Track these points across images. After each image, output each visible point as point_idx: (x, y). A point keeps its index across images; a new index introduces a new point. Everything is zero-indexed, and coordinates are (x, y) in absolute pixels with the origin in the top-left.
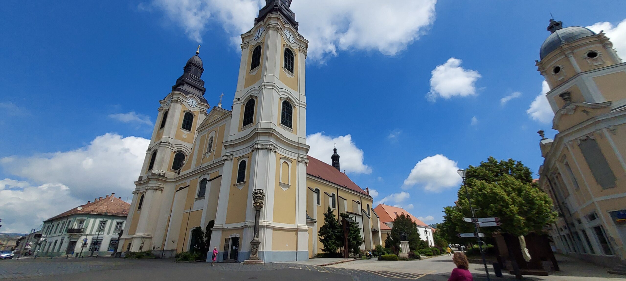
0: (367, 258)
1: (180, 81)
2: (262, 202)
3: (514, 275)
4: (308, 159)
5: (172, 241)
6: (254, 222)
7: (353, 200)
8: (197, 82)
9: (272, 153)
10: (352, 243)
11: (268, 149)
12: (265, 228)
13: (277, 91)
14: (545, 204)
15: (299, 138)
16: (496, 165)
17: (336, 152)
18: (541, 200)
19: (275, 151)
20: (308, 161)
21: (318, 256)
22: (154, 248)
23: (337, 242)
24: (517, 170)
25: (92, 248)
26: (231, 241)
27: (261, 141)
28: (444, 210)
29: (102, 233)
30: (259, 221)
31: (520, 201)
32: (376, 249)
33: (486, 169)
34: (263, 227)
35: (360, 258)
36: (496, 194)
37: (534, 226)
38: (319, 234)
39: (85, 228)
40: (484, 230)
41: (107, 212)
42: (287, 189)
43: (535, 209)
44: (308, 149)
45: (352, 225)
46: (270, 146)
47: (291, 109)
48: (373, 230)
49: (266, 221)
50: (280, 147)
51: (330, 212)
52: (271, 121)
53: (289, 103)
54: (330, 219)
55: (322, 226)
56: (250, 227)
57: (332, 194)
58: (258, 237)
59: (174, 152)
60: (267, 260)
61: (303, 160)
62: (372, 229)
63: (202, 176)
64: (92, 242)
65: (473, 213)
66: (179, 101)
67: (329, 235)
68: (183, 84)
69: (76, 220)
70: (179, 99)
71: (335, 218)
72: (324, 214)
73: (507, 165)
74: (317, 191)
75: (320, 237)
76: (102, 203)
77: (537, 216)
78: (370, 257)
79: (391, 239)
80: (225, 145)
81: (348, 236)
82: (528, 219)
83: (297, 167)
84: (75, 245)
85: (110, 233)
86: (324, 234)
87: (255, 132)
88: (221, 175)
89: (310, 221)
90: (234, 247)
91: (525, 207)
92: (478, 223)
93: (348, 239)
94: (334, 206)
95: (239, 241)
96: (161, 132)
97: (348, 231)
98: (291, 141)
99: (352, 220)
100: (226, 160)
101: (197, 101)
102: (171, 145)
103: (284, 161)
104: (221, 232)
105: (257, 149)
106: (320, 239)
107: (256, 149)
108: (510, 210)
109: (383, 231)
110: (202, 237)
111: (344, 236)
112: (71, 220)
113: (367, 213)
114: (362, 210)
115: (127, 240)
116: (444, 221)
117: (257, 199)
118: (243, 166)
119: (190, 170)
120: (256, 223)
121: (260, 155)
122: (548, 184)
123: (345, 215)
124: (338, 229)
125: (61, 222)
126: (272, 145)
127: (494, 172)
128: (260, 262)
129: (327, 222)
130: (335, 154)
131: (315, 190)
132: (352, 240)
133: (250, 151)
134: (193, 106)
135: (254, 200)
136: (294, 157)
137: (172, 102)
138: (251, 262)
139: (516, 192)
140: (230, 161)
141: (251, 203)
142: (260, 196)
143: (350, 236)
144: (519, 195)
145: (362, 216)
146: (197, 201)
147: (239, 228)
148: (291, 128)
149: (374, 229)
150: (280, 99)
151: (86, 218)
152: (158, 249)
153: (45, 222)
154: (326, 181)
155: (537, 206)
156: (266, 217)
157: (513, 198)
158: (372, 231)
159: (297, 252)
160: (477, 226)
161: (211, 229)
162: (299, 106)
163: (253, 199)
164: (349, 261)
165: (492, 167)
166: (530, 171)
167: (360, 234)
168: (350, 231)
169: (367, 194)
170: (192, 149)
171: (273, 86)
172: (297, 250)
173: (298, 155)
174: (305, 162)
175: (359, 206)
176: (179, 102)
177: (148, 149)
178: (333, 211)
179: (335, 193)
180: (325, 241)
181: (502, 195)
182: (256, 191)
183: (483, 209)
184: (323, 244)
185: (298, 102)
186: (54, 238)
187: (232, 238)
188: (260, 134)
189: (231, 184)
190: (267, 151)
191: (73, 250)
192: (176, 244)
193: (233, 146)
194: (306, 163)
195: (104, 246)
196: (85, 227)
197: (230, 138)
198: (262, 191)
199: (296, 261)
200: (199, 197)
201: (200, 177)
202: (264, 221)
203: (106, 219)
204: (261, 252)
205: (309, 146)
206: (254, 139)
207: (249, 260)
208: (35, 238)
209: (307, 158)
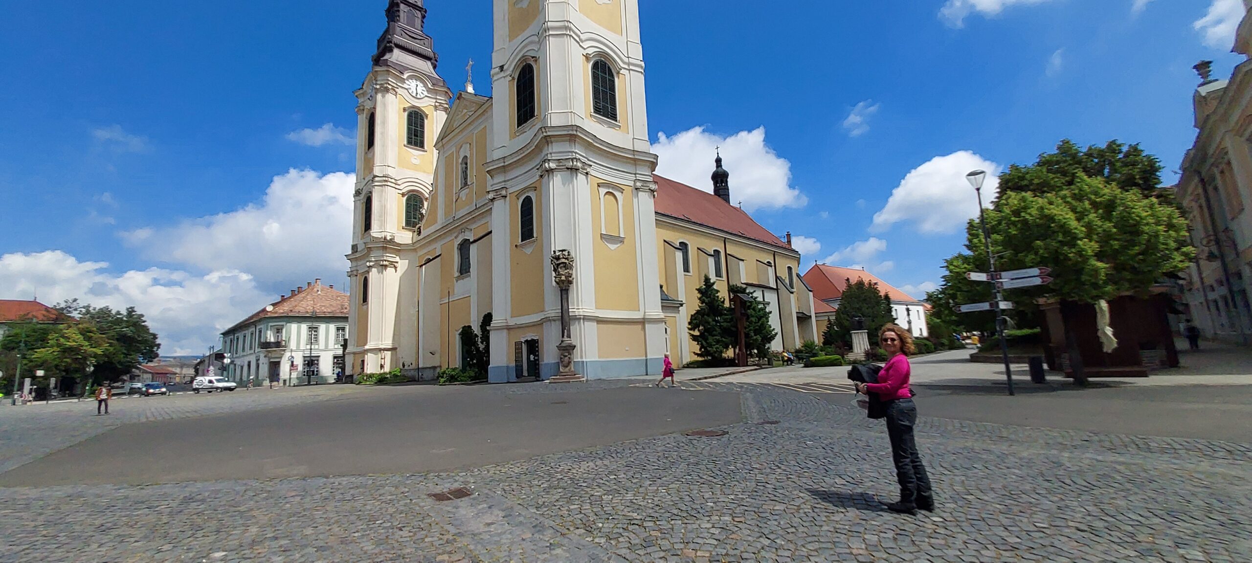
0: (783, 365)
1: (382, 46)
2: (569, 274)
3: (1072, 379)
4: (655, 182)
5: (431, 353)
6: (560, 311)
7: (757, 260)
8: (418, 41)
9: (581, 177)
10: (753, 340)
11: (571, 169)
12: (582, 321)
13: (578, 39)
14: (1165, 231)
15: (635, 140)
16: (1076, 160)
17: (721, 166)
18: (1158, 223)
19: (585, 171)
20: (657, 187)
21: (690, 366)
22: (404, 366)
23: (725, 338)
24: (1126, 165)
25: (306, 370)
26: (524, 347)
27: (555, 153)
28: (946, 264)
29: (317, 347)
30: (569, 309)
31: (1104, 231)
32: (803, 349)
33: (1049, 171)
34: (577, 319)
35: (770, 364)
36: (1051, 218)
37: (1130, 281)
38: (690, 327)
39: (287, 340)
40: (1011, 294)
41: (316, 312)
42: (618, 245)
43: (1140, 244)
44: (655, 161)
45: (753, 305)
46: (575, 163)
47: (612, 78)
48: (800, 315)
49: (582, 309)
50: (594, 162)
51: (709, 285)
52: (571, 109)
53: (606, 63)
54: (709, 299)
55: (695, 312)
56: (554, 320)
57: (714, 251)
58: (569, 336)
59: (403, 195)
60: (591, 375)
61: (645, 185)
62: (797, 313)
63: (460, 236)
64: (305, 361)
65: (992, 261)
66: (390, 87)
67: (709, 327)
68: (391, 50)
69: (269, 327)
70: (390, 83)
71: (718, 297)
72: (696, 289)
73: (1102, 156)
74: (683, 247)
75: (692, 332)
76: (304, 298)
77: (1141, 259)
78: (789, 362)
79: (836, 329)
80: (488, 169)
81: (746, 328)
82: (1119, 268)
83: (635, 200)
84: (279, 367)
85: (330, 345)
86: (699, 327)
87: (542, 136)
88: (491, 232)
89: (669, 303)
90: (532, 357)
91: (1116, 242)
92: (1001, 283)
93: (745, 333)
94: (718, 274)
95: (538, 347)
96: (370, 157)
97: (745, 318)
98: (617, 149)
99: (752, 297)
100: (494, 198)
101: (425, 85)
102: (393, 181)
103: (608, 190)
104: (505, 331)
105: (550, 171)
106: (692, 335)
107: (547, 171)
108: (1078, 251)
109: (819, 316)
110: (476, 342)
111: (737, 328)
112: (261, 328)
113: (787, 284)
114: (777, 277)
115: (357, 355)
116: (943, 287)
117: (561, 268)
118: (527, 208)
119: (437, 226)
120: (564, 312)
121: (556, 183)
122: (1200, 190)
123: (739, 289)
124: (726, 315)
125: (248, 333)
126: (578, 160)
127: (1068, 175)
128: (579, 378)
129: (704, 304)
130: (720, 168)
131: (680, 246)
132: (753, 334)
133: (537, 177)
134: (418, 96)
135: (555, 270)
136: (626, 180)
137: (377, 91)
138: (562, 379)
139: (1100, 211)
140: (502, 201)
141: (550, 278)
142: (566, 263)
143: (749, 326)
144: (1107, 216)
145: (777, 289)
146: (459, 281)
147: (535, 323)
148: (616, 121)
149: (802, 313)
150: (584, 58)
151: (284, 323)
152: (411, 367)
153: (226, 334)
154: (701, 225)
155: (1146, 237)
156: (582, 301)
157: (1089, 226)
158: (798, 318)
159: (646, 360)
160: (999, 288)
161: (488, 328)
162: (629, 70)
163: (553, 269)
164: (747, 371)
165: (1065, 164)
166: (1158, 164)
167: (768, 322)
168: (748, 317)
169: (787, 247)
170: (434, 185)
171: (566, 29)
172: (646, 356)
173: (634, 176)
174: (649, 189)
175: (771, 270)
176: (391, 91)
177: (356, 193)
178: (714, 283)
179: (721, 248)
180: (700, 339)
181: (1065, 219)
182: (557, 254)
183: (1016, 255)
184: (698, 344)
185: (626, 60)
186: (245, 358)
187: (527, 341)
188: (552, 139)
189: (511, 245)
190: (569, 172)
191: (278, 375)
192: (437, 356)
193: (504, 169)
194: (653, 191)
195: (326, 368)
196: (286, 337)
197: (497, 155)
198: (568, 252)
199: (647, 375)
200: (461, 274)
201: (456, 238)
202: (579, 309)
203: (315, 324)
204: (579, 361)
205: (656, 155)
206: (541, 151)
207: (558, 377)
208: (216, 359)
209: (653, 181)
